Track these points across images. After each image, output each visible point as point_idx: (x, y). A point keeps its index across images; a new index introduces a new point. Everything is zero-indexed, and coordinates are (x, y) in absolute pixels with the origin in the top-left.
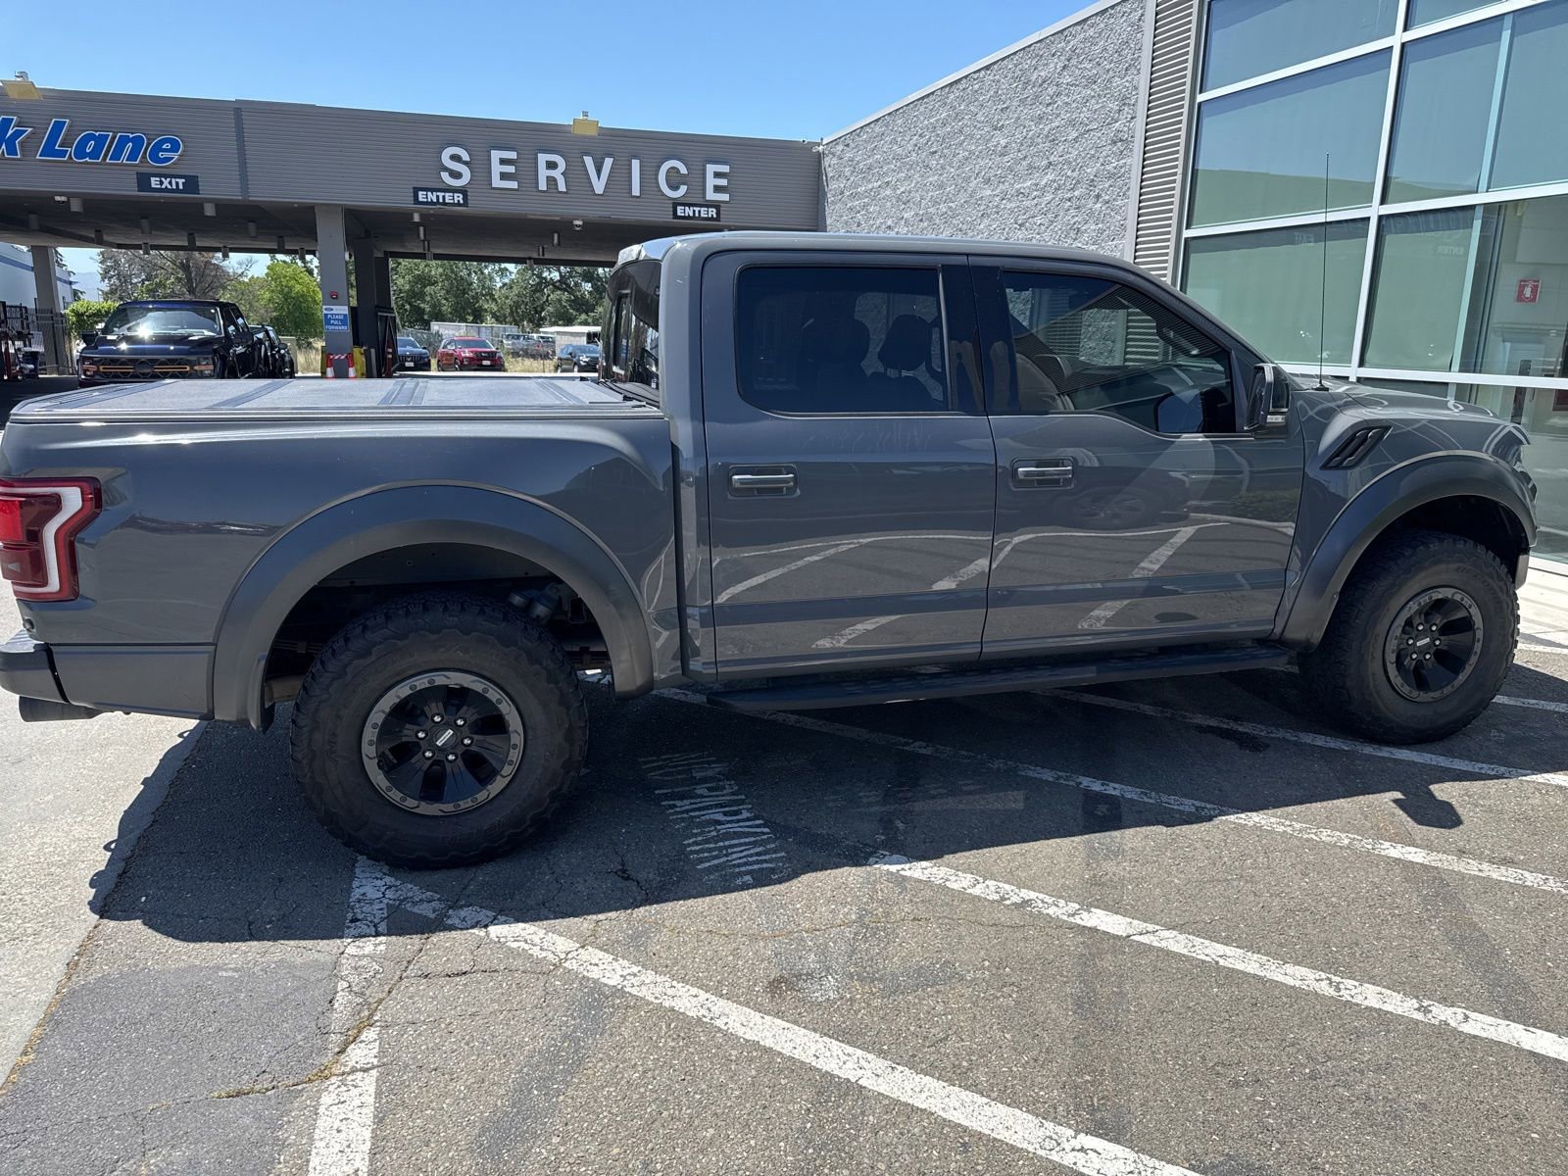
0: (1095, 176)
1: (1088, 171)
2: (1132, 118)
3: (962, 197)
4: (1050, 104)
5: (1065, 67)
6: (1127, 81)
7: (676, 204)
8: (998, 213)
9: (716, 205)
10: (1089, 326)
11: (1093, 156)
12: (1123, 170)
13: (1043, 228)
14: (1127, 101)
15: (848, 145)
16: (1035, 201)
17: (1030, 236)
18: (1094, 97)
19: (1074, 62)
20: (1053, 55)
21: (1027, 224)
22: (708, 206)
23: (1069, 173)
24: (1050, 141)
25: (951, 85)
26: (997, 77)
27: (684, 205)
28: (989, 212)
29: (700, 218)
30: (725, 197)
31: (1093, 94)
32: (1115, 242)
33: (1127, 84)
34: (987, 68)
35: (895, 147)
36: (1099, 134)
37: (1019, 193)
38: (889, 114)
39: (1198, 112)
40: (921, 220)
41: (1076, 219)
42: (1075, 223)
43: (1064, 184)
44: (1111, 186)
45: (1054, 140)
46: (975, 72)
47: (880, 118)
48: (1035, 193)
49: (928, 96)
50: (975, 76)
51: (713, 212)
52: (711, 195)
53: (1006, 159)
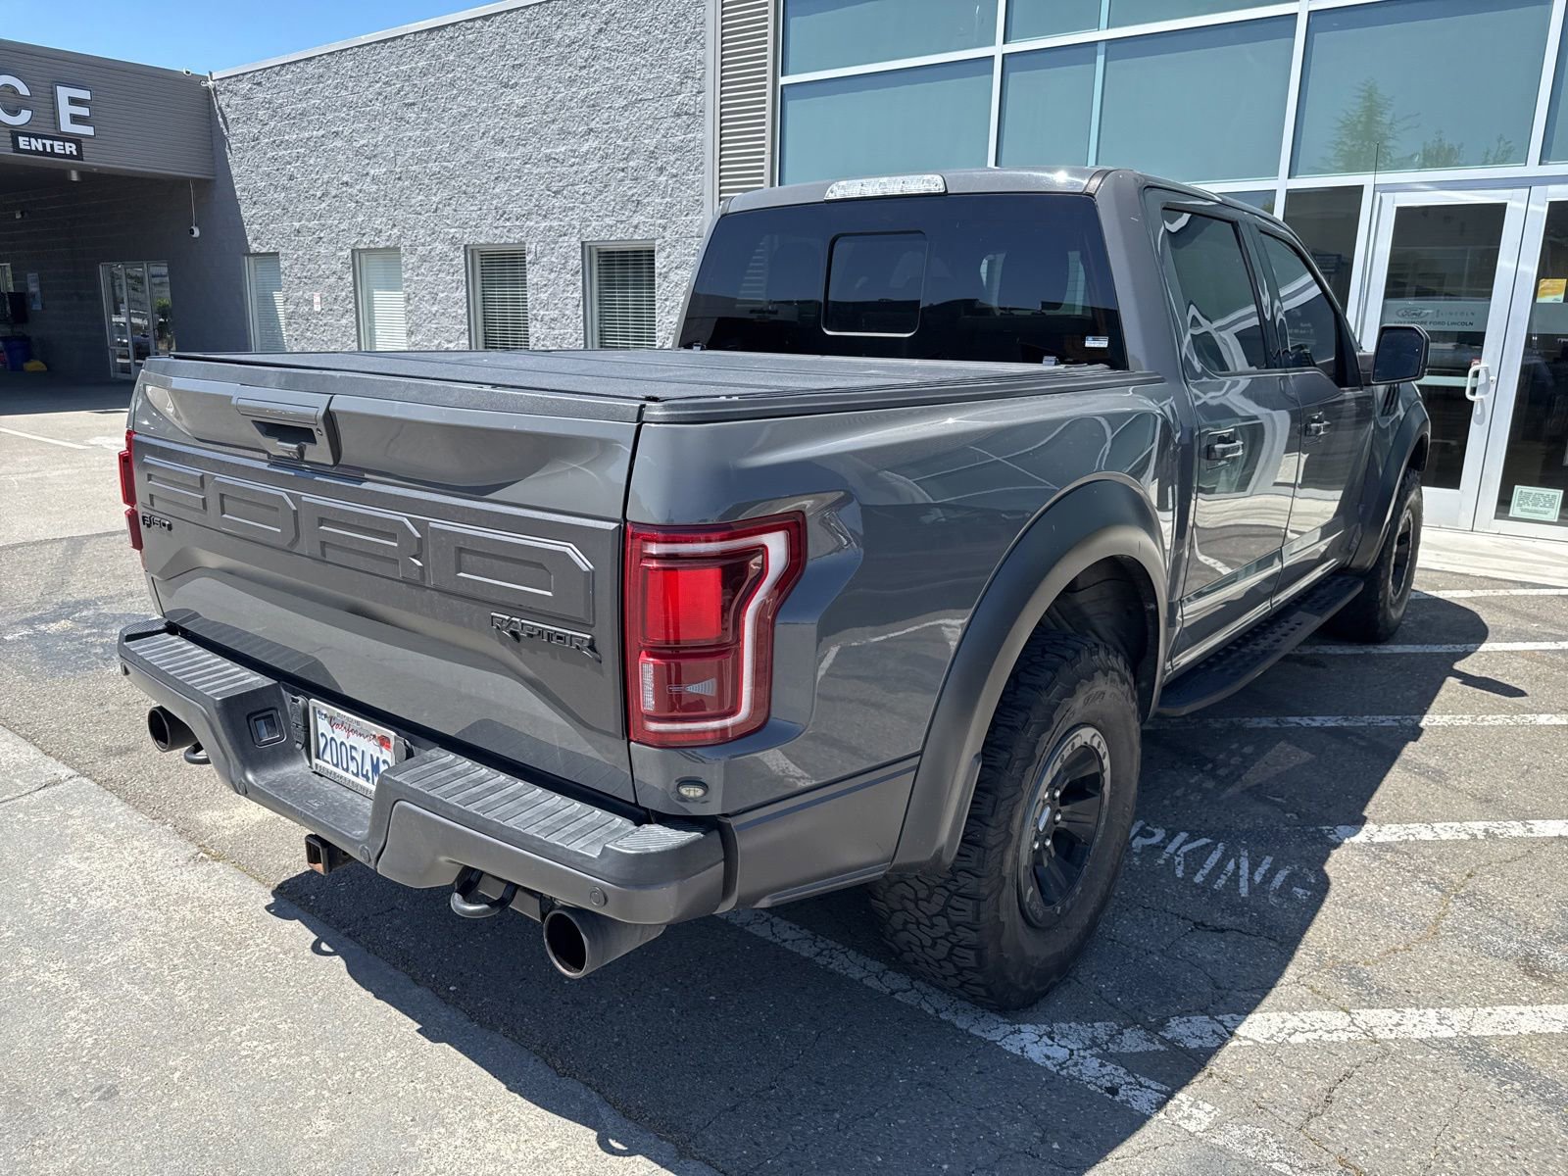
0: (656, 148)
1: (646, 141)
2: (699, 92)
3: (463, 157)
4: (585, 67)
5: (600, 30)
6: (688, 54)
7: (15, 133)
8: (520, 178)
9: (76, 140)
10: (666, 300)
11: (651, 127)
12: (692, 144)
13: (588, 198)
14: (691, 75)
15: (259, 84)
16: (575, 168)
17: (571, 205)
18: (644, 66)
19: (614, 26)
20: (583, 16)
21: (565, 192)
22: (65, 140)
23: (619, 142)
24: (589, 107)
25: (430, 31)
26: (502, 30)
27: (30, 135)
28: (506, 176)
29: (53, 154)
30: (89, 131)
31: (643, 62)
32: (689, 218)
33: (690, 58)
34: (486, 18)
35: (343, 93)
36: (657, 105)
37: (548, 158)
38: (329, 54)
39: (783, 95)
40: (399, 179)
41: (635, 190)
42: (633, 195)
43: (614, 153)
44: (678, 159)
45: (593, 106)
46: (467, 21)
47: (314, 57)
48: (573, 160)
49: (394, 39)
50: (469, 25)
51: (70, 148)
52: (66, 126)
53: (525, 120)
